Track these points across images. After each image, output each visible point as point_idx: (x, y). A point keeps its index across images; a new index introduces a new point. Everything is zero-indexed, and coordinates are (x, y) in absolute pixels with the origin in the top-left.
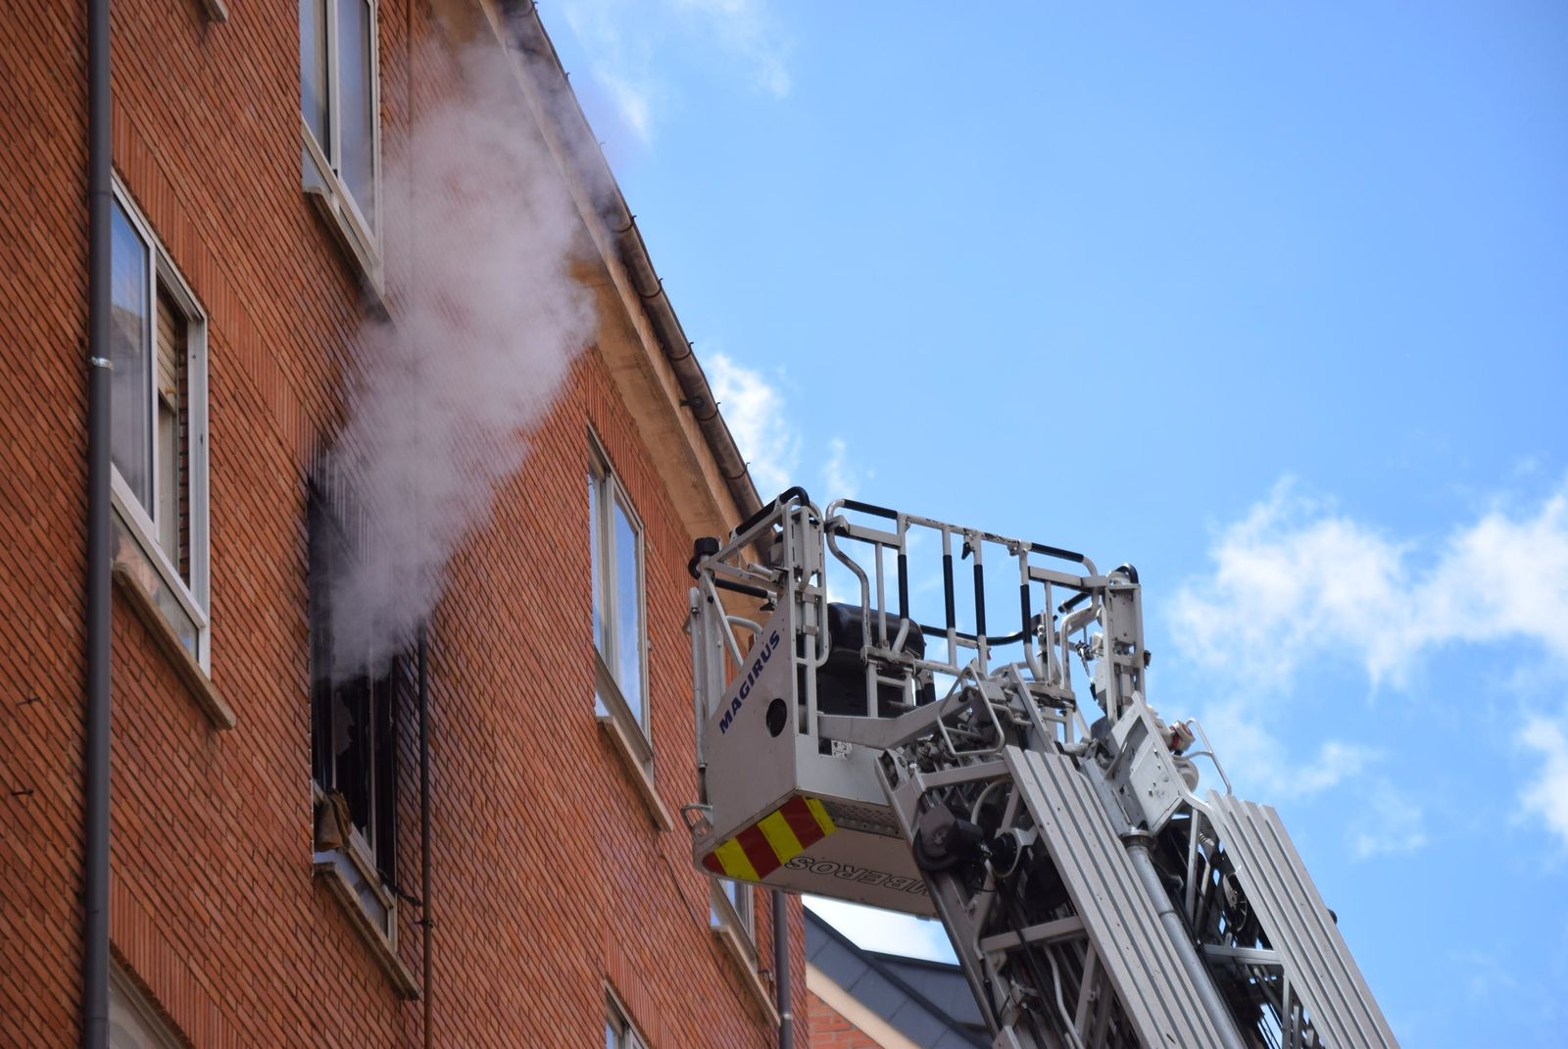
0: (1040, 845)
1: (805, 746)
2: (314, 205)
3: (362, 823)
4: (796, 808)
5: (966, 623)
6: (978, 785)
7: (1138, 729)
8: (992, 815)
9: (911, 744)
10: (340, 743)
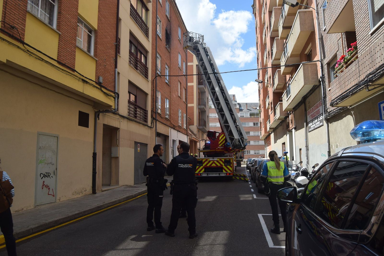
0: (199, 48)
1: (188, 43)
2: (166, 15)
3: (168, 45)
4: (188, 46)
5: (196, 37)
6: (196, 46)
7: (203, 43)
8: (196, 47)
9: (193, 43)
10: (167, 41)
